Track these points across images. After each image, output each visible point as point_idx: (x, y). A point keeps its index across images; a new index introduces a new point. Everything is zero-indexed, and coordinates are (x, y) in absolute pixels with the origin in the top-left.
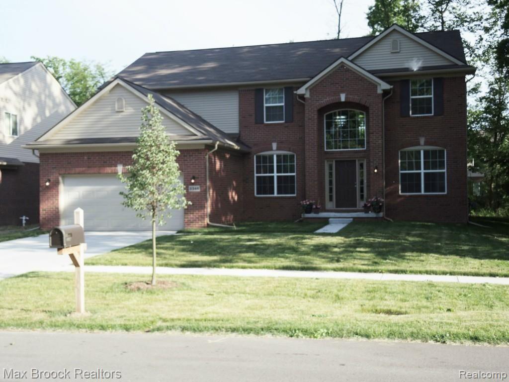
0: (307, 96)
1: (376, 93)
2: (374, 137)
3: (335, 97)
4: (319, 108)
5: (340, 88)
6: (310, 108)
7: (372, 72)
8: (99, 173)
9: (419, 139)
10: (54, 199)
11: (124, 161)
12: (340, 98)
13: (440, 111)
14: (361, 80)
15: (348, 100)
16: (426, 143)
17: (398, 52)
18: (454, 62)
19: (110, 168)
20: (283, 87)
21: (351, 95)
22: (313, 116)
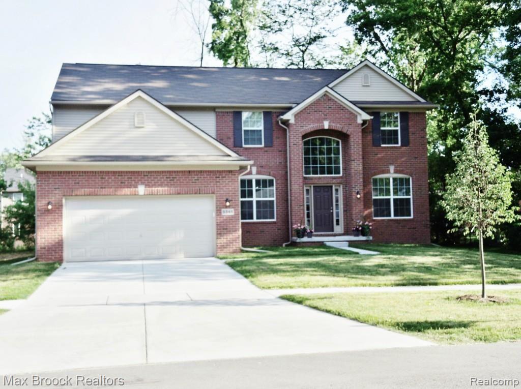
0: (292, 121)
1: (357, 123)
2: (356, 164)
3: (318, 124)
4: (303, 134)
5: (323, 116)
6: (295, 134)
7: (354, 103)
8: (115, 195)
9: (389, 167)
10: (57, 225)
11: (146, 182)
12: (323, 126)
13: (405, 143)
14: (343, 109)
15: (331, 128)
16: (396, 172)
17: (368, 86)
18: (417, 99)
19: (129, 189)
20: (262, 111)
21: (334, 123)
22: (297, 141)
